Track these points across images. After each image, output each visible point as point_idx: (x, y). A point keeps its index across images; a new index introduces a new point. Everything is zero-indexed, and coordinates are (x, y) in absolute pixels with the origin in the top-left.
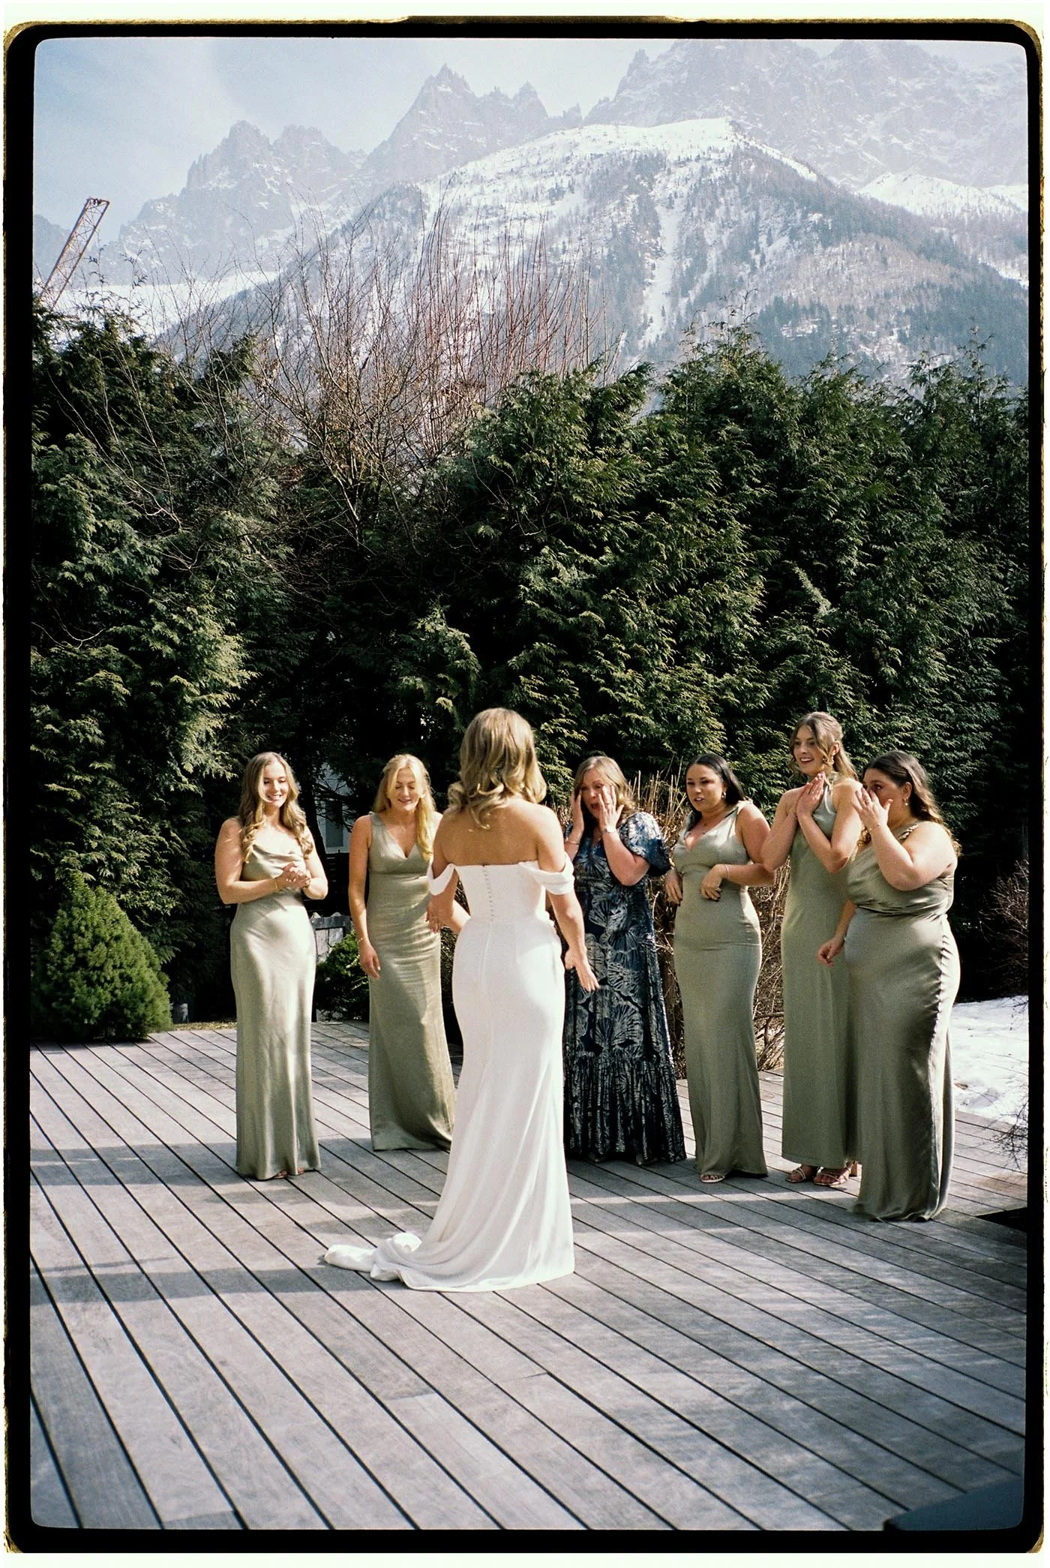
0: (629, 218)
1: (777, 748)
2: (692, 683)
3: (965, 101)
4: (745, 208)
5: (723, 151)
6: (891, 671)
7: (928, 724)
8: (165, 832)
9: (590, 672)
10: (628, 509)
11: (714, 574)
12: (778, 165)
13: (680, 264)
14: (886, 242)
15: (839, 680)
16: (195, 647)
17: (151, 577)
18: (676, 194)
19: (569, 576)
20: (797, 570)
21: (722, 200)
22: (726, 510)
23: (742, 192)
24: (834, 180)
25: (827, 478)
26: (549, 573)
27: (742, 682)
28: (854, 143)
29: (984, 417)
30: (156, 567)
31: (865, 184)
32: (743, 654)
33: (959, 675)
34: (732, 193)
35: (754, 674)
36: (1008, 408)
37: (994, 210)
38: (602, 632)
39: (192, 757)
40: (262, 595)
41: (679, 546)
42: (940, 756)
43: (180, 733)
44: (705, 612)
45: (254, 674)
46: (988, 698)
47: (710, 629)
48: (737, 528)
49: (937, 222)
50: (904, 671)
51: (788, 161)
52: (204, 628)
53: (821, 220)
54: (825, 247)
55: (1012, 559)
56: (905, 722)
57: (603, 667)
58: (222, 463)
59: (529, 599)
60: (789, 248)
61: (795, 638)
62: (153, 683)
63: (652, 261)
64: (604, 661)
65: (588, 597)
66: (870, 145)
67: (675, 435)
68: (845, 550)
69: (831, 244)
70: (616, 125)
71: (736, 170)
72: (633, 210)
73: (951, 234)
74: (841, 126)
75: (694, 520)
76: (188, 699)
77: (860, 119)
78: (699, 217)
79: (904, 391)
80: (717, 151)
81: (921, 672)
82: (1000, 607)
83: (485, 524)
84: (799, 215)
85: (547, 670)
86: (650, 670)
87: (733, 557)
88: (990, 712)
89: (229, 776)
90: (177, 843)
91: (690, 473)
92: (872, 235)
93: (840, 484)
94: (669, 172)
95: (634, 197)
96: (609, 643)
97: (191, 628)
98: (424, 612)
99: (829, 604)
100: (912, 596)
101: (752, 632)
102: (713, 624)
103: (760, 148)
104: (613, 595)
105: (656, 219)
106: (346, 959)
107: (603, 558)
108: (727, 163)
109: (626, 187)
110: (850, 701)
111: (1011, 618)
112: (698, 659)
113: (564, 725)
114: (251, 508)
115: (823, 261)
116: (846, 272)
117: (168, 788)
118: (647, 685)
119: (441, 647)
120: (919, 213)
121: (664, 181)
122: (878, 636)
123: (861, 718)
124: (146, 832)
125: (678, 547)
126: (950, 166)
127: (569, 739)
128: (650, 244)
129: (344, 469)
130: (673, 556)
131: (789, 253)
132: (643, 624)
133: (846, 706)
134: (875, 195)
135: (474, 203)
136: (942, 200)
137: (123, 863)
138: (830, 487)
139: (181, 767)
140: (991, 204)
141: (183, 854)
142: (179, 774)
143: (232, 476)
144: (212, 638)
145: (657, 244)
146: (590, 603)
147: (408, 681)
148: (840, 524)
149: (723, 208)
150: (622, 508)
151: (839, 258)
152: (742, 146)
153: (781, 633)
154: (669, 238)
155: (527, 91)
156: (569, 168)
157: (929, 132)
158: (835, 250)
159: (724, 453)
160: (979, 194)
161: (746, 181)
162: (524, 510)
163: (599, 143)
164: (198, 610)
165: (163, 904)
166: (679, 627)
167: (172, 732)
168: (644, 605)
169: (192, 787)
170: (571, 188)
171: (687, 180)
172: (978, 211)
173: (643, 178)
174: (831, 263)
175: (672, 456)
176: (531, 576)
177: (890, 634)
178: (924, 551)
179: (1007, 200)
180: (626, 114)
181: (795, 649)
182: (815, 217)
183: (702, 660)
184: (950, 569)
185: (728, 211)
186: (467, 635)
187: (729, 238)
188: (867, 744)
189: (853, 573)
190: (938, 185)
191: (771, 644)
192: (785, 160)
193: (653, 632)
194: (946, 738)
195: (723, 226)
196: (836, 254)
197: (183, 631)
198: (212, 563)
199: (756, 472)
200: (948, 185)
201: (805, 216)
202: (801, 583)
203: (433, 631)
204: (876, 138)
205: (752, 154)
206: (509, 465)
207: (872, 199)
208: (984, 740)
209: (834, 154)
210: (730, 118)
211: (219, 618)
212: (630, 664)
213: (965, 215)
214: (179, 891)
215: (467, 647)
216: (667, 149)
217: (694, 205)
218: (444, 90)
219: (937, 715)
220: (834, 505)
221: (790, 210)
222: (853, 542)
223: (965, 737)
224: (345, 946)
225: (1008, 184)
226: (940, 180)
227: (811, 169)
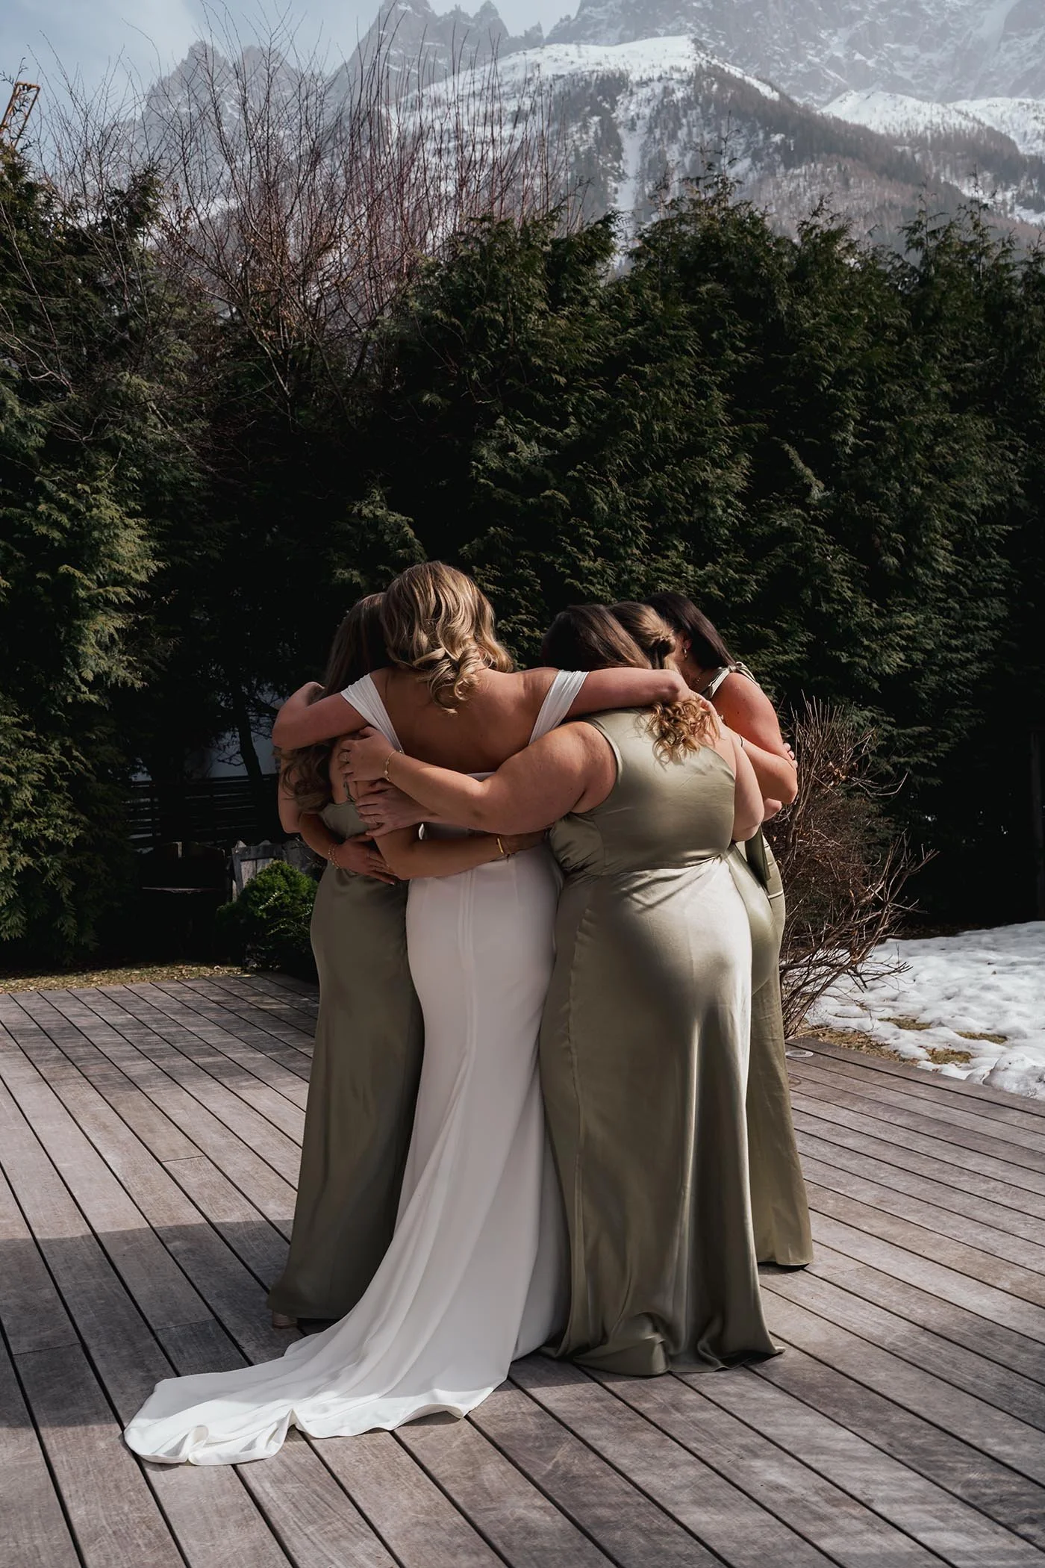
0: (591, 141)
1: (767, 647)
2: (670, 574)
3: (930, 12)
4: (707, 129)
5: (685, 70)
6: (893, 561)
7: (931, 622)
8: (66, 751)
9: (553, 562)
10: (595, 376)
11: (695, 450)
12: (741, 85)
13: (642, 188)
14: (848, 164)
15: (835, 571)
16: (90, 533)
17: (38, 449)
18: (638, 115)
19: (528, 451)
20: (787, 447)
21: (684, 121)
22: (707, 378)
23: (704, 112)
24: (796, 99)
25: (821, 341)
26: (505, 448)
27: (727, 573)
28: (817, 60)
29: (986, 284)
30: (41, 436)
31: (826, 103)
32: (726, 542)
33: (965, 567)
34: (694, 114)
35: (740, 563)
36: (1013, 274)
37: (957, 127)
38: (568, 515)
39: (92, 663)
40: (175, 478)
41: (655, 416)
42: (944, 658)
43: (77, 635)
44: (684, 493)
45: (161, 565)
46: (996, 593)
47: (689, 513)
48: (719, 398)
49: (899, 141)
50: (908, 560)
51: (751, 80)
52: (98, 508)
53: (783, 140)
54: (787, 168)
55: (1022, 438)
56: (908, 619)
57: (569, 555)
58: (123, 322)
59: (483, 478)
60: (751, 170)
61: (785, 524)
62: (38, 576)
63: (614, 185)
64: (569, 548)
65: (551, 475)
66: (833, 63)
67: (647, 294)
68: (841, 425)
69: (795, 166)
70: (578, 44)
71: (698, 89)
72: (596, 133)
73: (914, 153)
74: (803, 43)
75: (672, 385)
76: (82, 593)
77: (823, 35)
78: (661, 139)
79: (898, 257)
80: (678, 70)
81: (927, 562)
82: (1010, 490)
83: (431, 392)
84: (761, 136)
85: (504, 559)
86: (623, 559)
87: (716, 432)
88: (997, 608)
89: (138, 684)
90: (80, 762)
91: (666, 335)
92: (834, 156)
93: (834, 349)
94: (632, 94)
95: (596, 119)
96: (575, 528)
97: (83, 509)
98: (363, 495)
99: (822, 486)
100: (915, 474)
101: (737, 517)
102: (693, 508)
103: (722, 66)
104: (579, 471)
105: (618, 142)
106: (261, 897)
107: (567, 431)
108: (689, 83)
109: (588, 109)
110: (848, 594)
111: (1022, 503)
112: (676, 548)
113: (523, 623)
114: (157, 371)
115: (785, 183)
116: (808, 195)
117: (65, 699)
118: (618, 577)
119: (382, 534)
120: (882, 131)
121: (626, 102)
122: (878, 521)
123: (859, 614)
124: (43, 750)
125: (653, 417)
126: (914, 82)
127: (529, 639)
128: (613, 168)
129: (271, 337)
130: (647, 426)
131: (751, 176)
132: (614, 506)
133: (842, 601)
134: (837, 115)
135: (437, 127)
136: (905, 118)
137: (13, 786)
138: (823, 352)
139: (79, 674)
140: (955, 121)
141: (88, 775)
142: (78, 682)
143: (134, 334)
144: (109, 521)
145: (619, 167)
146: (553, 482)
147: (342, 574)
148: (834, 395)
149: (685, 130)
150: (587, 374)
151: (801, 179)
152: (704, 64)
153: (769, 518)
154: (631, 161)
155: (488, 10)
156: (532, 88)
157: (892, 46)
158: (797, 172)
159: (703, 314)
160: (942, 110)
161: (708, 100)
162: (475, 376)
163: (560, 64)
164: (91, 487)
165: (65, 834)
166: (655, 509)
167: (68, 633)
168: (615, 484)
169: (94, 698)
170: (533, 111)
171: (649, 101)
172: (941, 129)
173: (605, 99)
174: (793, 185)
175: (643, 316)
176: (485, 452)
177: (892, 519)
178: (926, 426)
179: (971, 115)
180: (588, 33)
181: (786, 536)
182: (777, 138)
183: (681, 549)
184: (957, 447)
185: (690, 134)
186: (411, 519)
187: (691, 161)
188: (866, 643)
189: (848, 451)
190: (901, 103)
191: (759, 530)
192: (747, 78)
193: (626, 516)
194: (951, 637)
195: (686, 149)
196: (798, 176)
197: (75, 515)
198: (111, 435)
199: (740, 334)
200: (911, 102)
201: (767, 137)
202: (791, 462)
203: (371, 515)
204: (839, 54)
205: (715, 73)
206: (458, 322)
207: (834, 118)
208: (992, 640)
209: (798, 72)
210: (692, 36)
211: (119, 499)
212: (599, 552)
213: (928, 133)
214: (84, 818)
215: (411, 533)
216: (629, 68)
217: (656, 127)
218: (405, 8)
219: (941, 611)
220: (829, 373)
221: (753, 131)
222: (849, 415)
223: (971, 637)
224: (259, 882)
225: (972, 99)
226: (903, 97)
227: (774, 88)
